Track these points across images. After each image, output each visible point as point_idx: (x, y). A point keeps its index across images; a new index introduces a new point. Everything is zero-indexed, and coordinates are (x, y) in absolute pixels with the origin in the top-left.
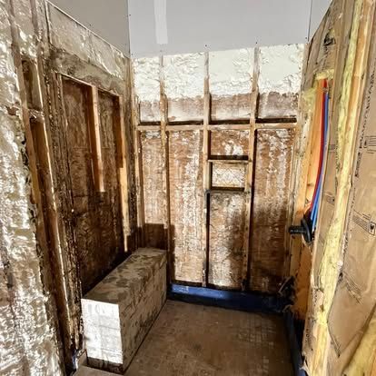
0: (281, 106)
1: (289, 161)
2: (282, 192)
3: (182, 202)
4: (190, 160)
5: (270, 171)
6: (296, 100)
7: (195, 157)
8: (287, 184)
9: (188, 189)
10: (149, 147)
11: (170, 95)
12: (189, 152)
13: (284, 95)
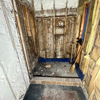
0: (73, 12)
1: (74, 26)
2: (72, 34)
3: (48, 38)
4: (50, 27)
5: (70, 29)
6: (77, 10)
7: (51, 26)
8: (74, 32)
9: (50, 35)
10: (39, 24)
11: (44, 9)
12: (50, 25)
13: (74, 8)
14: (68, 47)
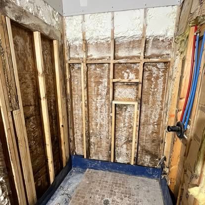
0: (160, 48)
1: (164, 83)
2: (160, 103)
3: (97, 109)
4: (102, 82)
5: (152, 90)
6: (171, 44)
7: (105, 80)
8: (163, 98)
9: (100, 101)
10: (76, 74)
11: (89, 41)
12: (101, 77)
13: (163, 41)
14: (146, 136)
